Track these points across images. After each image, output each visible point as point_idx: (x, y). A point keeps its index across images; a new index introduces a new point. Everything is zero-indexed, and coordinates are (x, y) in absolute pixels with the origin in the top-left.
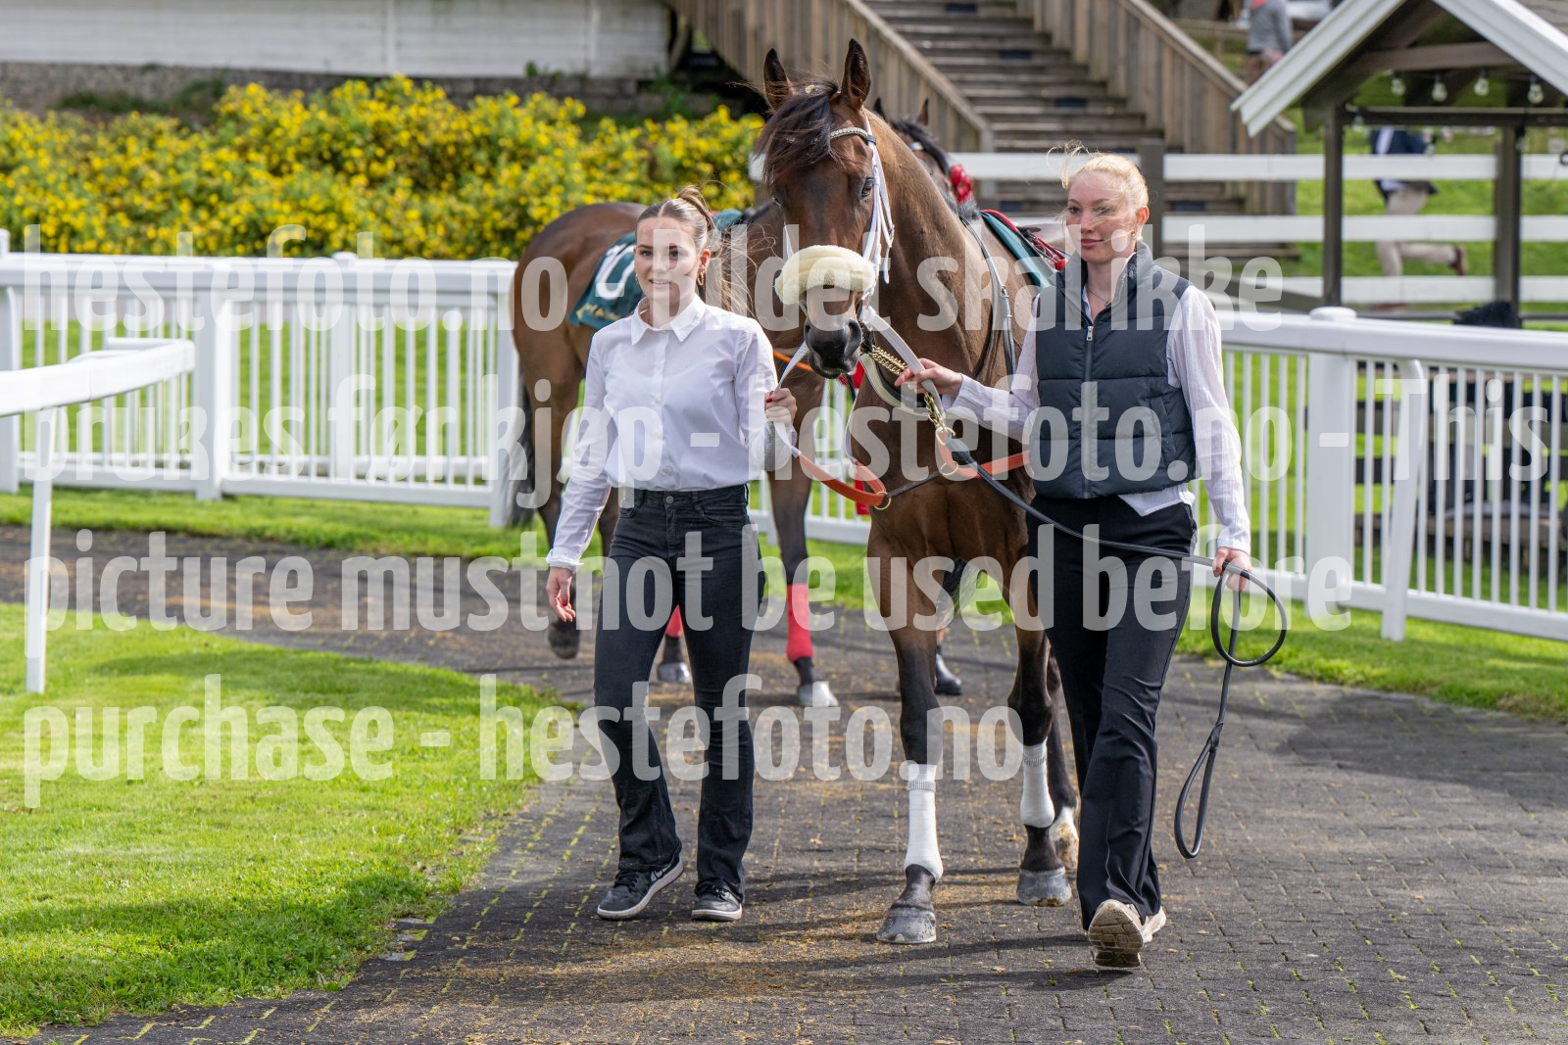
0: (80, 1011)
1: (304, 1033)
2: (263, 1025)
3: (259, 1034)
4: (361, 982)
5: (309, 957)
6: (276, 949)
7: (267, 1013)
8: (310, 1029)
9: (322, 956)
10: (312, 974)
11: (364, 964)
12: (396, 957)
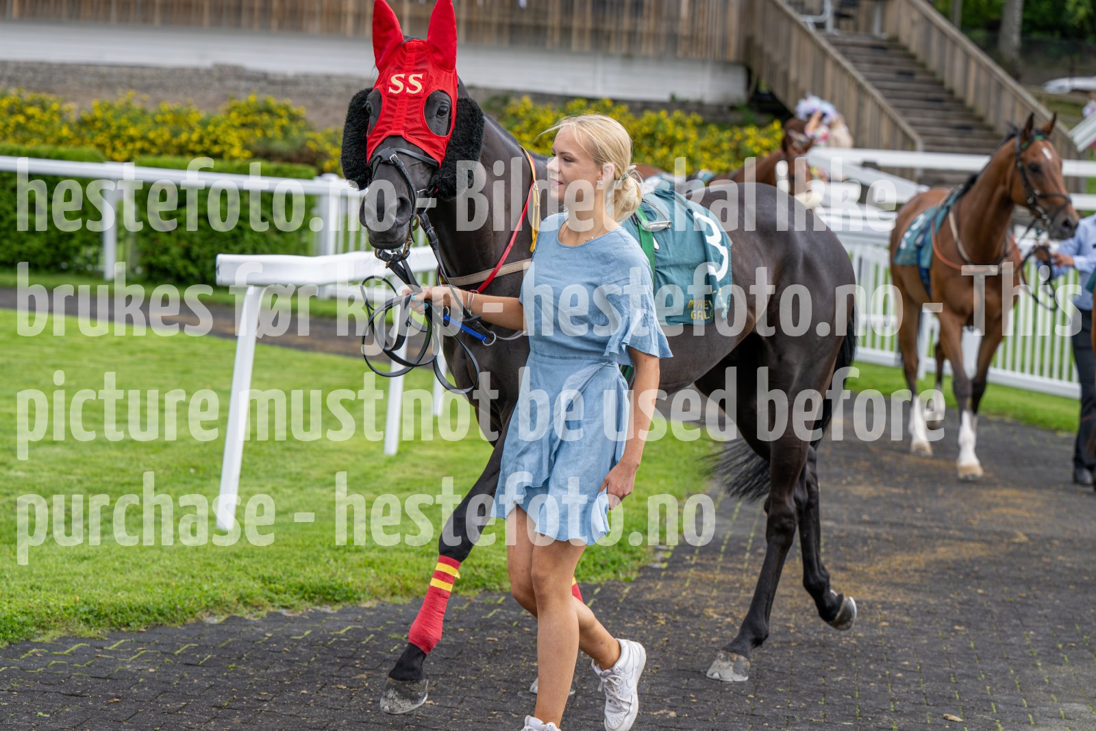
0: (499, 584)
1: (618, 603)
2: (595, 597)
3: (595, 602)
4: (644, 577)
5: (613, 563)
6: (597, 558)
7: (597, 590)
8: (621, 601)
9: (621, 563)
10: (615, 572)
11: (641, 569)
12: (657, 565)
